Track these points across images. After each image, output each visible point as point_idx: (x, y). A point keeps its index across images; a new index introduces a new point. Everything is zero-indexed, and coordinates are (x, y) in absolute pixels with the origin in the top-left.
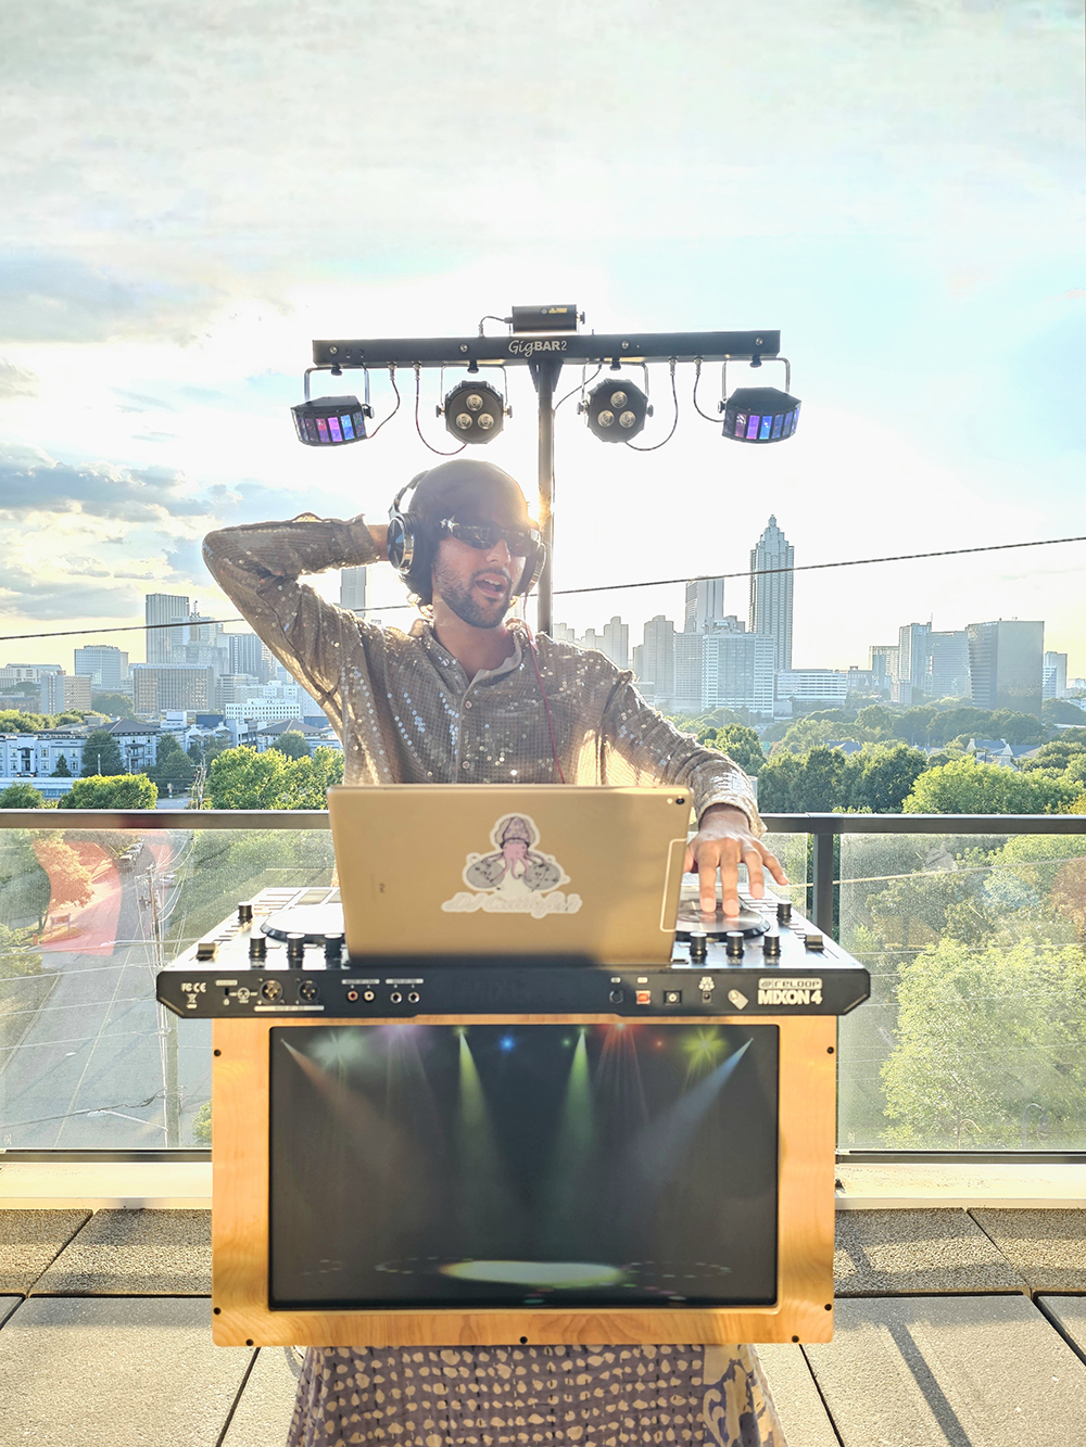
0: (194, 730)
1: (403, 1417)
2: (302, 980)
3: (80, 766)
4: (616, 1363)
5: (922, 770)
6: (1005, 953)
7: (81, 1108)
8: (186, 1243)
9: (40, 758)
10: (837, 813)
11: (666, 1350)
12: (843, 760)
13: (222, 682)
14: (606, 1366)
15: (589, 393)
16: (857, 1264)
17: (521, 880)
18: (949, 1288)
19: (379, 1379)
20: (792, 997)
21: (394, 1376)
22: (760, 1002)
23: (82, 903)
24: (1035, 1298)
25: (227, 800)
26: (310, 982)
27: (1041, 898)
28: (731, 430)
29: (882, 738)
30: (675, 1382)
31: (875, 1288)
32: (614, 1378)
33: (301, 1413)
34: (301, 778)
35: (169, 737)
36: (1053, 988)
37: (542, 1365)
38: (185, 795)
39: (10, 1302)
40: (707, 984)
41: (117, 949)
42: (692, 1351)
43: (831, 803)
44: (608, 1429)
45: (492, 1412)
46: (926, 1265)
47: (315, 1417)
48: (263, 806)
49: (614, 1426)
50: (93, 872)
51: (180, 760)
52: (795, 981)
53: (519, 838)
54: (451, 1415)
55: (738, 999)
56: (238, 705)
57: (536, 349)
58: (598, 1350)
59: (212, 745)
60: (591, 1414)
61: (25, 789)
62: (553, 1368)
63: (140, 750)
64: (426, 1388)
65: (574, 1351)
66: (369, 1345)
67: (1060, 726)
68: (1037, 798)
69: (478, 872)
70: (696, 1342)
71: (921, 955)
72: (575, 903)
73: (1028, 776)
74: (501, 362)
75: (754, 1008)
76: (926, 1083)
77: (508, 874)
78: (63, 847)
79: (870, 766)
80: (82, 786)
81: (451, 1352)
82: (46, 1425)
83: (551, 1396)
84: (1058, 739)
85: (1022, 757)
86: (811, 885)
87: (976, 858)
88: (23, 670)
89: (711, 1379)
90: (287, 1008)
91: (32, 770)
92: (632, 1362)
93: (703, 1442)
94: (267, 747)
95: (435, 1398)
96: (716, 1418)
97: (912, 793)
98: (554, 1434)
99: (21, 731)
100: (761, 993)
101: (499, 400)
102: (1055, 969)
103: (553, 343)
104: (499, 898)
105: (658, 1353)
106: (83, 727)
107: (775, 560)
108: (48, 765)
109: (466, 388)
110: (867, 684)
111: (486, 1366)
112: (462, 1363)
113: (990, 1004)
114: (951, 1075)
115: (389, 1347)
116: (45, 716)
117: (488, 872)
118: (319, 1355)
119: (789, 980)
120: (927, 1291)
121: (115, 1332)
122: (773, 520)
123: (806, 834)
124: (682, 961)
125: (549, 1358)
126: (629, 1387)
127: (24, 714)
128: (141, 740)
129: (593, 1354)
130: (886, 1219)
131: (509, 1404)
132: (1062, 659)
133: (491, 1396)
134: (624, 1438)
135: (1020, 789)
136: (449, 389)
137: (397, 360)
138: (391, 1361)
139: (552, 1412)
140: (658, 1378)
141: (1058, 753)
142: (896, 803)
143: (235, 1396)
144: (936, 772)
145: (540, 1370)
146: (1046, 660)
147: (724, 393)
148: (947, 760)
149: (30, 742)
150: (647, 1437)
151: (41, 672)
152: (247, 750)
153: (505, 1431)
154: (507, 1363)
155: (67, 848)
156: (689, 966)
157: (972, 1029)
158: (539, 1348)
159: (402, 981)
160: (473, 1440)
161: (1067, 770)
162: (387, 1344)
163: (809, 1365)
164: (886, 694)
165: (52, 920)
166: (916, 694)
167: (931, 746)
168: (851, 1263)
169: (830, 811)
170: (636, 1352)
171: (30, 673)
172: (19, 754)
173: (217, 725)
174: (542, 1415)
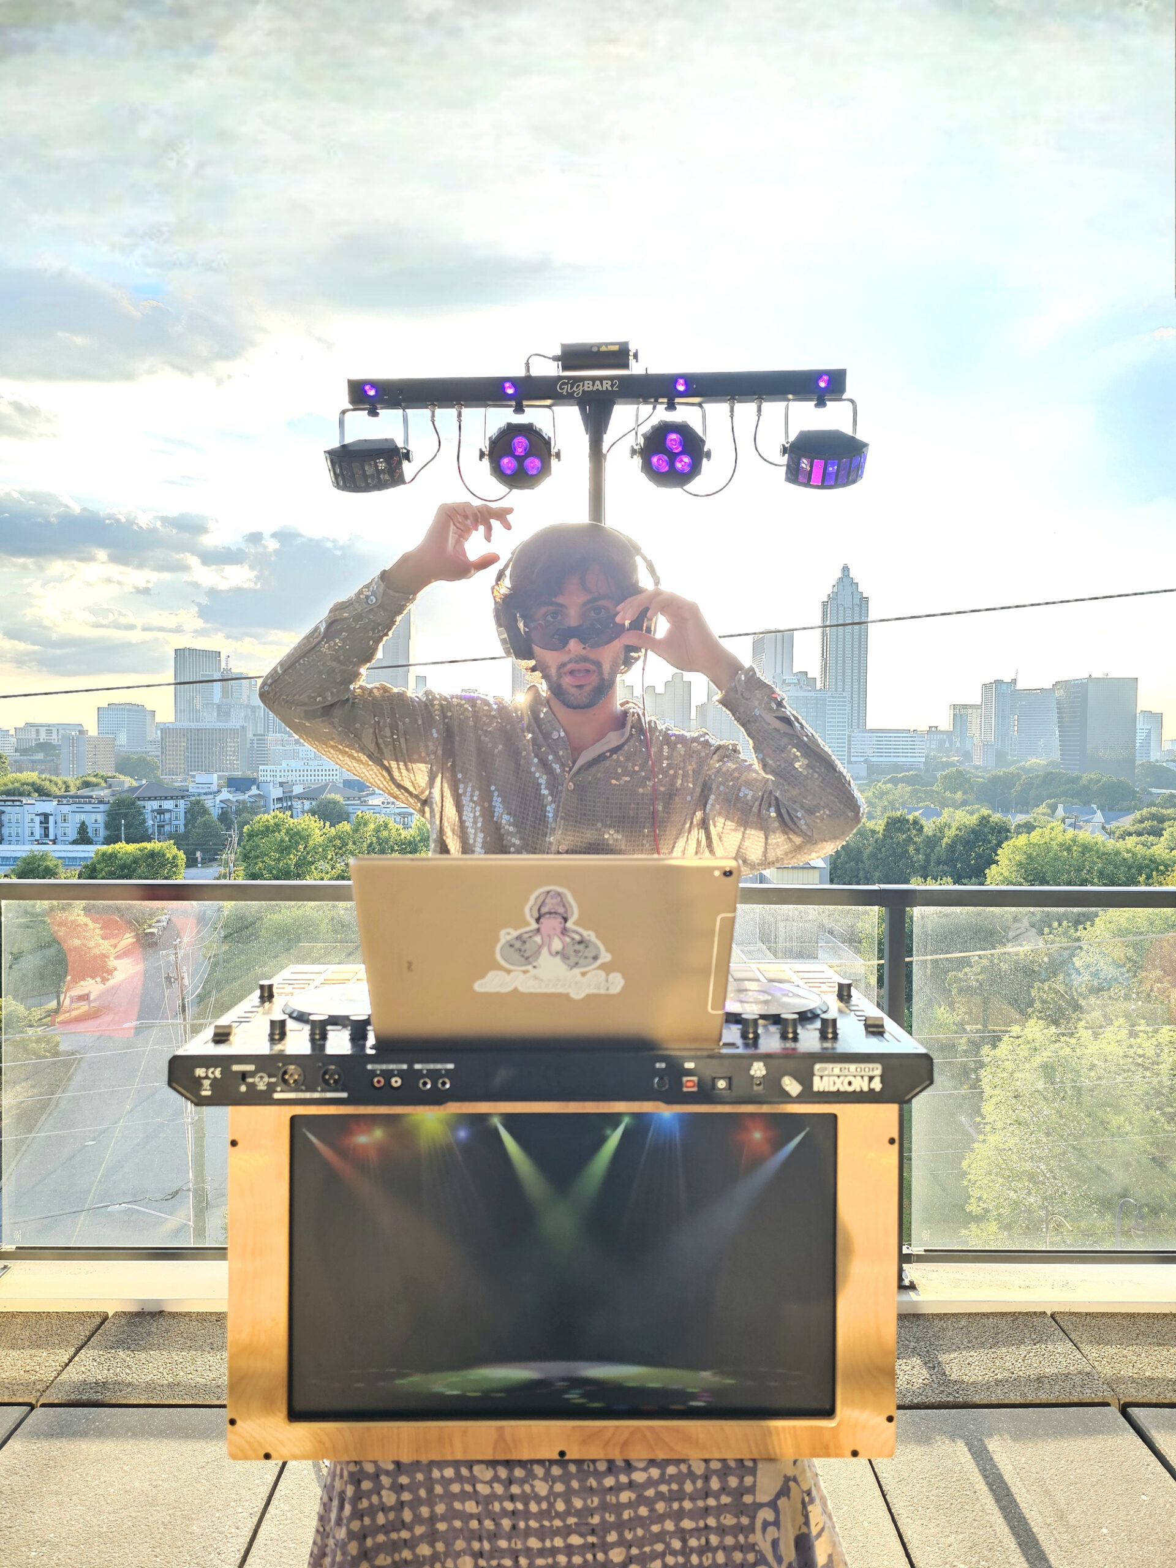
0: (225, 794)
1: (432, 1537)
2: (324, 1065)
3: (102, 833)
4: (662, 1479)
5: (1007, 838)
6: (1096, 1036)
7: (101, 1203)
8: (208, 1349)
9: (60, 824)
10: (915, 885)
11: (715, 1465)
12: (922, 827)
13: (255, 742)
14: (650, 1483)
15: (643, 435)
16: (932, 1372)
17: (558, 958)
18: (1031, 1398)
19: (406, 1496)
20: (850, 1083)
21: (423, 1493)
22: (815, 1089)
23: (104, 980)
24: (1124, 1410)
25: (260, 869)
26: (333, 1067)
27: (1135, 976)
28: (794, 475)
29: (964, 803)
30: (725, 1500)
31: (951, 1399)
32: (660, 1496)
33: (322, 1532)
34: (340, 845)
35: (198, 802)
36: (1148, 1074)
37: (582, 1481)
38: (215, 864)
39: (18, 1412)
40: (758, 1069)
41: (138, 1030)
42: (744, 1466)
43: (909, 874)
44: (652, 1551)
45: (528, 1533)
46: (1006, 1374)
47: (337, 1537)
48: (298, 876)
49: (659, 1547)
50: (115, 946)
51: (210, 827)
52: (853, 1067)
53: (556, 913)
54: (484, 1534)
55: (792, 1086)
56: (272, 767)
57: (586, 389)
58: (642, 1465)
59: (245, 809)
60: (635, 1535)
61: (43, 857)
62: (594, 1484)
63: (167, 816)
64: (457, 1505)
65: (617, 1467)
66: (396, 1459)
67: (1154, 790)
68: (1130, 868)
69: (512, 950)
70: (748, 1456)
71: (1006, 1038)
72: (617, 983)
73: (1120, 844)
74: (548, 402)
75: (809, 1095)
76: (1012, 1177)
77: (545, 951)
78: (83, 919)
79: (952, 833)
80: (104, 854)
81: (483, 1466)
82: (55, 1546)
83: (592, 1515)
84: (1153, 804)
85: (1113, 825)
86: (882, 962)
87: (1065, 933)
88: (43, 731)
89: (763, 1497)
90: (308, 1095)
91: (51, 837)
92: (680, 1478)
93: (755, 1564)
94: (303, 812)
95: (467, 1517)
96: (769, 1539)
97: (996, 862)
98: (594, 1556)
99: (40, 795)
100: (816, 1079)
101: (547, 443)
102: (1150, 1052)
103: (604, 382)
104: (536, 978)
105: (707, 1468)
106: (106, 791)
107: (849, 612)
108: (69, 831)
109: (511, 431)
110: (947, 745)
111: (522, 1482)
112: (496, 1479)
113: (1079, 1091)
114: (1038, 1167)
115: (418, 1462)
116: (65, 779)
117: (523, 948)
118: (342, 1469)
119: (847, 1065)
120: (1007, 1402)
121: (130, 1446)
122: (846, 569)
123: (876, 908)
124: (732, 1045)
125: (589, 1474)
126: (676, 1506)
127: (43, 776)
128: (168, 805)
129: (637, 1469)
130: (963, 1323)
131: (546, 1523)
132: (1157, 719)
133: (527, 1515)
134: (670, 1560)
135: (1110, 858)
136: (493, 431)
137: (437, 400)
138: (420, 1477)
139: (593, 1532)
140: (707, 1496)
141: (1152, 820)
142: (978, 873)
143: (259, 1514)
144: (1022, 840)
145: (580, 1486)
146: (1140, 720)
147: (787, 436)
148: (1033, 828)
149: (49, 806)
150: (695, 1560)
151: (61, 732)
152: (281, 815)
153: (542, 1552)
154: (544, 1479)
155: (88, 921)
156: (741, 1051)
157: (1061, 1117)
158: (579, 1462)
159: (432, 1066)
160: (508, 1562)
161: (1162, 839)
162: (415, 1458)
163: (879, 1482)
164: (967, 756)
165: (72, 998)
166: (1000, 757)
167: (1017, 812)
168: (925, 1372)
169: (907, 882)
170: (684, 1468)
171: (49, 732)
172: (37, 819)
173: (249, 789)
174: (582, 1535)
